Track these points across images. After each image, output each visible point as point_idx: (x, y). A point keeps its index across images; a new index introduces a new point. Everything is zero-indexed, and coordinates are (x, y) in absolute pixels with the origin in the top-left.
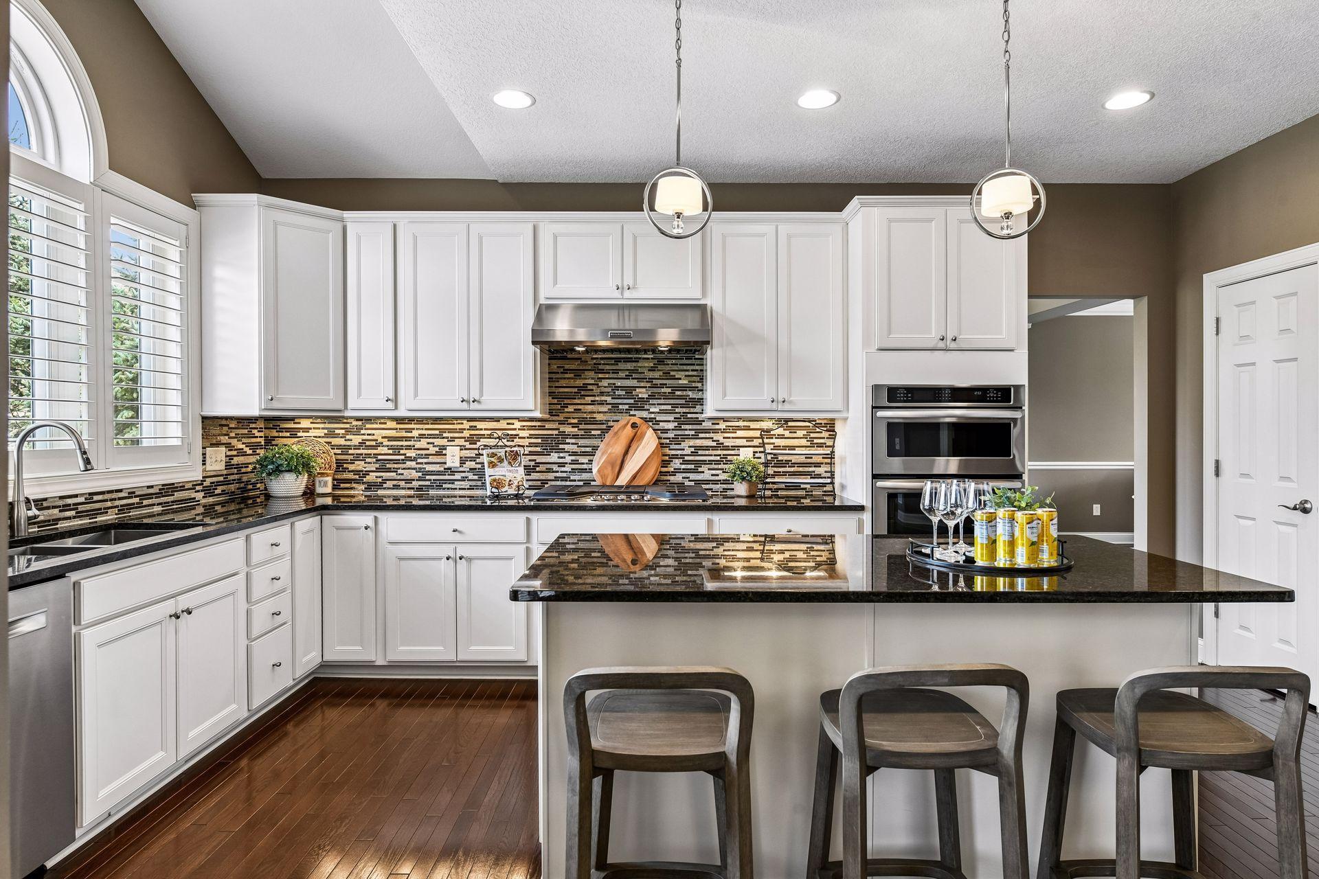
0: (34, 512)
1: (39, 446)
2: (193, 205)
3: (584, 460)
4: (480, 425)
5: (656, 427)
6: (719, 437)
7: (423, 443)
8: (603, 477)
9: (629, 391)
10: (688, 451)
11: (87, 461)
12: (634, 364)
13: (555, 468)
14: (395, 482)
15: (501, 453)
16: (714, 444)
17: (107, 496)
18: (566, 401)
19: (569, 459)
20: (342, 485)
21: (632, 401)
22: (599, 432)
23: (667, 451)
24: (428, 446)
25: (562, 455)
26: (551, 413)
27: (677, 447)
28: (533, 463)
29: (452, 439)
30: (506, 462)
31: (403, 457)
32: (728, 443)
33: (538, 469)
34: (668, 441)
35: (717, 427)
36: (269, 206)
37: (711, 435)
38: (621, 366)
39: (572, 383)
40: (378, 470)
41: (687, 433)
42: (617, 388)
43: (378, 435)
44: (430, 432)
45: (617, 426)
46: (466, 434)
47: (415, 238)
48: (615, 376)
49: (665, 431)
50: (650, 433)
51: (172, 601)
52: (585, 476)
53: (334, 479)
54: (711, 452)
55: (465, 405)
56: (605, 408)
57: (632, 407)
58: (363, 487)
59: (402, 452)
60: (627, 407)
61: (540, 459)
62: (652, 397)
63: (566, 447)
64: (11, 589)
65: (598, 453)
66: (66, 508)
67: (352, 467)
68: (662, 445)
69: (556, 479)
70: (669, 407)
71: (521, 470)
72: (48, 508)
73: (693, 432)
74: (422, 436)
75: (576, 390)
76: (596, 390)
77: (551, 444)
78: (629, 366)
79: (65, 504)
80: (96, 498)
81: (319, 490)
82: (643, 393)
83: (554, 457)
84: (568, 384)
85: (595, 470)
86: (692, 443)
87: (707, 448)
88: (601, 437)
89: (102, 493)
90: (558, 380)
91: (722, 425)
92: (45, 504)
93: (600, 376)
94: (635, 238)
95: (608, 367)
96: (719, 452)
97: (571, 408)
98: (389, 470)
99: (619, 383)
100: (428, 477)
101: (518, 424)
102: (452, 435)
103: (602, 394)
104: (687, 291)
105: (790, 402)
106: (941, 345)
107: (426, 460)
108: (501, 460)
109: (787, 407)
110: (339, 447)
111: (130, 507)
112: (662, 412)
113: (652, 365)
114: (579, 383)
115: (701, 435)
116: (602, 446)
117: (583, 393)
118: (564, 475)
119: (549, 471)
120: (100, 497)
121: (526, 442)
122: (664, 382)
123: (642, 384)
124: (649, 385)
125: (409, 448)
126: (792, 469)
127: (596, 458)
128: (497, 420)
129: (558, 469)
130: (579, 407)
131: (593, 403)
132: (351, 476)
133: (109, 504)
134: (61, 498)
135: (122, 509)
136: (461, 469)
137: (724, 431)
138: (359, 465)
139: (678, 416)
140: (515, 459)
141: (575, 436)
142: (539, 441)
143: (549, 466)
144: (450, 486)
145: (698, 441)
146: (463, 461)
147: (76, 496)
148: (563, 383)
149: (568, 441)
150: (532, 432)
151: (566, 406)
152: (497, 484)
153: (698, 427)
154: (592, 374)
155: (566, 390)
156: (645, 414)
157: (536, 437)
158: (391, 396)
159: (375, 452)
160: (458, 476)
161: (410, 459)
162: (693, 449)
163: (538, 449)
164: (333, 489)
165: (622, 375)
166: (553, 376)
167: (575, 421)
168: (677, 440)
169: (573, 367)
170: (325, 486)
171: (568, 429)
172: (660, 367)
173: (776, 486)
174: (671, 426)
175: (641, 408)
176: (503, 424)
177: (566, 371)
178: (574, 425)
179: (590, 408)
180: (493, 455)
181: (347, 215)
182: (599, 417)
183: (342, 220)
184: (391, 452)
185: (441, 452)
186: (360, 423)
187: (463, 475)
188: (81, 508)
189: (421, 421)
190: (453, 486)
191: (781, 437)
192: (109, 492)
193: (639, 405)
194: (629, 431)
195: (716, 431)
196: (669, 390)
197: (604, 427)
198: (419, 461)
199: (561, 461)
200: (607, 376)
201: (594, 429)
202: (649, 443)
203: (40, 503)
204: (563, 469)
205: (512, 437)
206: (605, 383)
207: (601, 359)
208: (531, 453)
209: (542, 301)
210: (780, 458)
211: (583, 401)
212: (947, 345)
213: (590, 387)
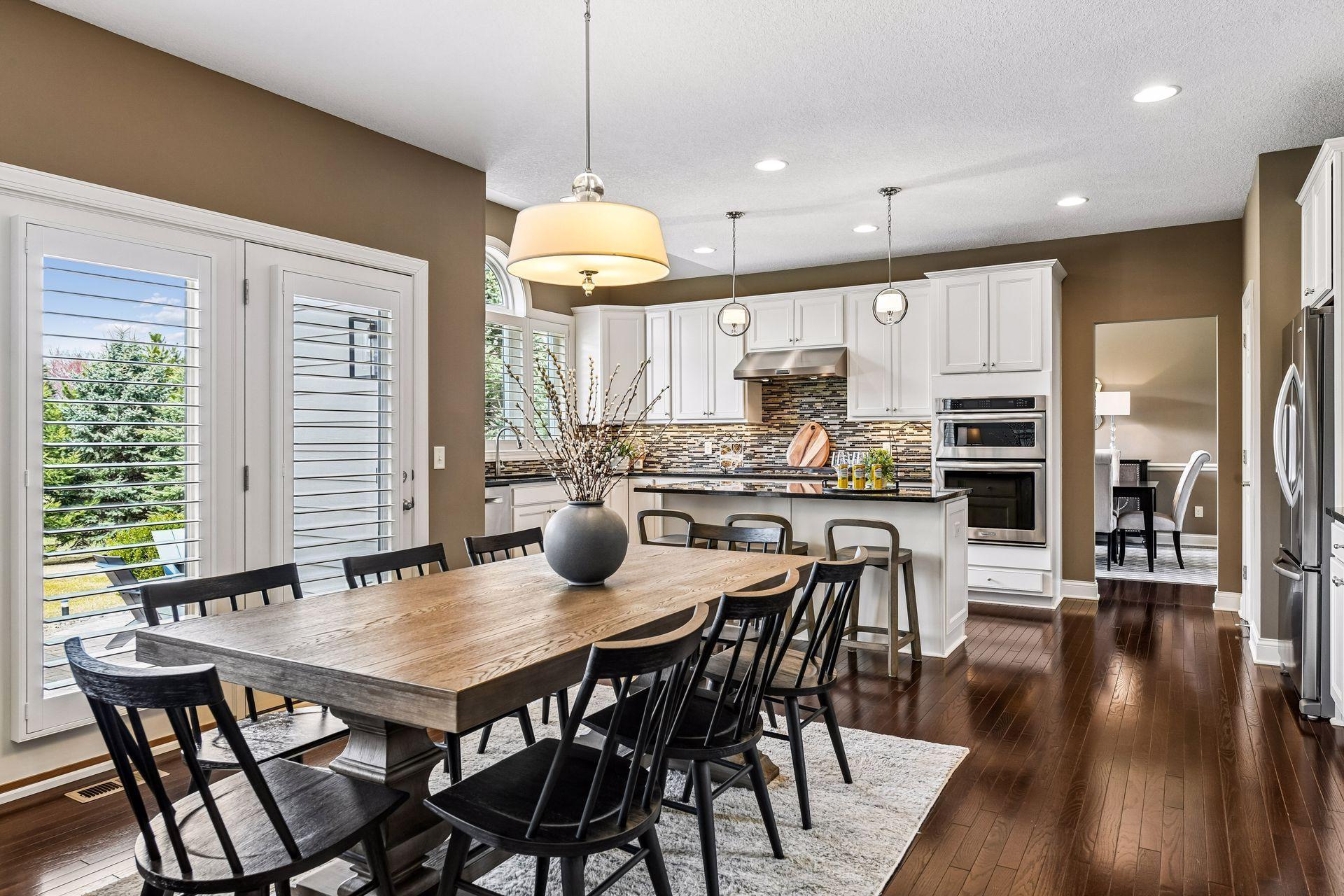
0: (503, 466)
1: (507, 438)
2: (572, 314)
3: (782, 450)
4: (723, 428)
5: (828, 428)
6: (869, 435)
7: (692, 440)
8: (793, 461)
9: (811, 404)
10: (848, 445)
11: (520, 444)
12: (814, 387)
13: (766, 455)
14: (677, 464)
15: (730, 445)
16: (866, 440)
17: (531, 463)
18: (773, 412)
19: (774, 450)
20: (650, 465)
21: (813, 412)
22: (792, 432)
23: (834, 445)
24: (694, 442)
25: (770, 447)
26: (763, 421)
27: (841, 442)
28: (753, 452)
29: (708, 438)
30: (732, 451)
31: (681, 448)
32: (874, 439)
33: (756, 456)
34: (835, 438)
35: (867, 428)
36: (606, 310)
37: (864, 434)
38: (806, 388)
39: (776, 401)
40: (668, 456)
41: (848, 432)
42: (803, 403)
43: (669, 435)
44: (696, 433)
45: (802, 428)
46: (715, 434)
47: (680, 318)
48: (802, 395)
49: (833, 431)
50: (823, 432)
51: (548, 505)
52: (783, 461)
53: (644, 461)
54: (863, 445)
55: (706, 416)
56: (795, 417)
57: (813, 415)
58: (661, 466)
59: (681, 445)
60: (809, 415)
61: (757, 450)
62: (825, 408)
63: (772, 442)
64: (486, 487)
65: (791, 446)
66: (515, 466)
67: (655, 454)
68: (831, 441)
69: (767, 463)
70: (836, 415)
71: (742, 456)
72: (508, 466)
73: (851, 432)
74: (691, 436)
75: (778, 405)
76: (791, 405)
77: (764, 440)
78: (811, 388)
79: (515, 464)
80: (527, 463)
81: (636, 467)
82: (819, 406)
83: (765, 449)
84: (773, 402)
85: (788, 455)
86: (851, 439)
87: (861, 442)
88: (793, 435)
89: (529, 461)
90: (767, 399)
91: (871, 427)
92: (507, 464)
93: (793, 395)
94: (802, 308)
95: (797, 390)
96: (869, 445)
97: (775, 417)
98: (674, 456)
99: (804, 400)
100: (695, 461)
101: (744, 428)
102: (707, 435)
103: (794, 407)
104: (834, 340)
105: (901, 411)
106: (985, 369)
107: (693, 450)
108: (729, 450)
109: (898, 413)
110: (648, 442)
111: (542, 469)
112: (831, 418)
113: (825, 387)
114: (781, 400)
115: (857, 434)
116: (793, 442)
117: (782, 407)
118: (771, 460)
119: (762, 457)
120: (528, 463)
121: (749, 439)
122: (833, 398)
123: (819, 400)
124: (823, 400)
125: (684, 443)
126: (919, 457)
127: (789, 449)
128: (733, 425)
129: (767, 456)
130: (780, 416)
131: (789, 413)
132: (654, 460)
133: (532, 467)
134: (513, 462)
135: (538, 470)
136: (713, 456)
137: (873, 431)
138: (659, 453)
139: (842, 421)
140: (738, 449)
141: (778, 435)
142: (757, 438)
143: (762, 454)
144: (706, 466)
145: (854, 438)
146: (714, 450)
147: (519, 461)
148: (770, 401)
149: (773, 438)
150: (753, 433)
151: (772, 415)
152: (726, 464)
153: (855, 428)
154: (788, 394)
155: (773, 405)
156: (820, 420)
157: (755, 435)
158: (668, 412)
159: (667, 445)
160: (711, 460)
161: (685, 449)
162: (851, 443)
163: (756, 443)
164: (644, 467)
165: (806, 394)
166: (765, 396)
167: (778, 425)
168: (841, 437)
169: (776, 390)
170: (639, 465)
171: (773, 431)
172: (830, 389)
173: (908, 469)
174: (837, 427)
175: (818, 416)
176: (736, 428)
177: (772, 393)
178: (777, 428)
179: (786, 416)
180: (725, 447)
181: (646, 308)
182: (793, 422)
183: (644, 311)
184: (675, 445)
185: (701, 446)
186: (659, 428)
187: (714, 459)
188: (521, 467)
189: (690, 426)
190: (708, 466)
191: (912, 434)
192: (533, 461)
193: (817, 414)
194: (810, 431)
195: (866, 431)
196: (836, 403)
197: (795, 429)
198: (690, 451)
199: (769, 451)
200: (797, 395)
201: (789, 430)
202: (822, 438)
203: (505, 463)
204: (770, 456)
205: (742, 436)
206: (796, 400)
207: (794, 384)
208: (752, 446)
209: (749, 351)
210: (911, 450)
211: (782, 412)
212: (989, 369)
213: (786, 403)
